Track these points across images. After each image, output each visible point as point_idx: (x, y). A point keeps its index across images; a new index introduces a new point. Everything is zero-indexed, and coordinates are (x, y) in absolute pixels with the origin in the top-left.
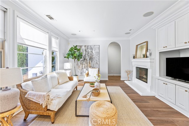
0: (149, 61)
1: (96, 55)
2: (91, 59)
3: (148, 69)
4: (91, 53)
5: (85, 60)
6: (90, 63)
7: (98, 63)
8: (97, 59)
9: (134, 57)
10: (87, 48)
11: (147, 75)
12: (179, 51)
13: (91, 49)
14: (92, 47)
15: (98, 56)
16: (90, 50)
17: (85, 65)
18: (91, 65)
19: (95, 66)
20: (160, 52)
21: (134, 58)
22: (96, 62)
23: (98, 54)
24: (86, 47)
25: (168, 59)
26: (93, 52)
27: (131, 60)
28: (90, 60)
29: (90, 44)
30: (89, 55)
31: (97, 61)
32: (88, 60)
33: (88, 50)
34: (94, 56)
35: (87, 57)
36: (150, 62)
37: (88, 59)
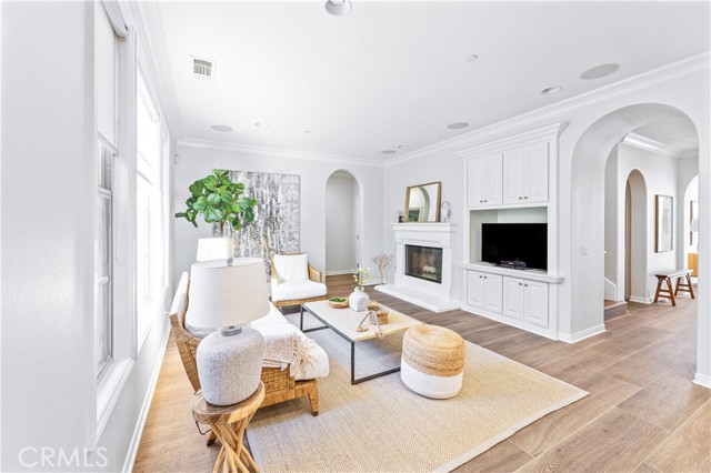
0: (448, 229)
1: (288, 209)
2: (271, 221)
3: (441, 249)
4: (271, 203)
5: (248, 227)
6: (266, 237)
7: (295, 235)
8: (293, 223)
9: (401, 217)
10: (258, 182)
11: (438, 264)
12: (495, 212)
13: (273, 187)
14: (277, 179)
15: (295, 211)
16: (266, 192)
17: (247, 244)
18: (270, 243)
19: (285, 246)
20: (471, 211)
21: (400, 221)
22: (290, 234)
23: (295, 205)
24: (254, 179)
25: (485, 226)
26: (280, 197)
27: (392, 226)
28: (266, 224)
29: (267, 171)
30: (264, 206)
31: (291, 230)
32: (262, 226)
33: (261, 189)
34: (281, 214)
35: (256, 215)
36: (451, 232)
37: (261, 223)
